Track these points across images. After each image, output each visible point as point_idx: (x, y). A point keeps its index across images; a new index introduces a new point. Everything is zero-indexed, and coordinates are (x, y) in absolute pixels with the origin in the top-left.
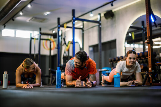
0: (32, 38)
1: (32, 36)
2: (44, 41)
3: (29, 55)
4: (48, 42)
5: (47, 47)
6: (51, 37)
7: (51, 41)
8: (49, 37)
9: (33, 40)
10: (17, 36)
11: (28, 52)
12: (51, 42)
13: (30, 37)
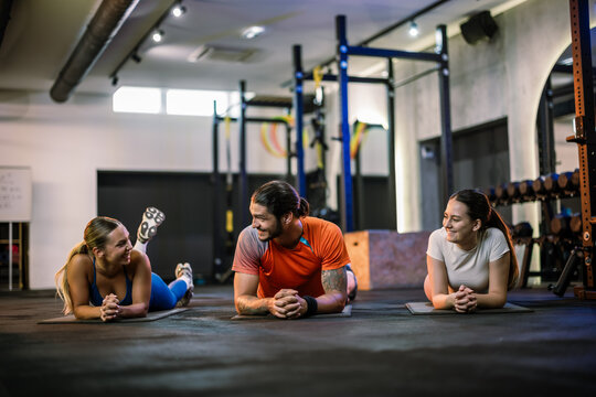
0: (218, 119)
1: (219, 113)
2: (265, 126)
3: (213, 179)
4: (281, 129)
5: (277, 146)
6: (289, 113)
7: (290, 124)
8: (282, 113)
9: (222, 126)
10: (171, 110)
11: (208, 167)
12: (289, 130)
13: (211, 114)
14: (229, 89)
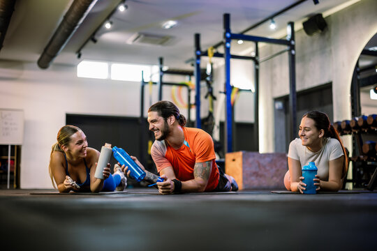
2: (174, 88)
5: (182, 101)
7: (191, 87)
9: (147, 87)
10: (114, 78)
11: (137, 114)
12: (189, 91)
14: (152, 64)
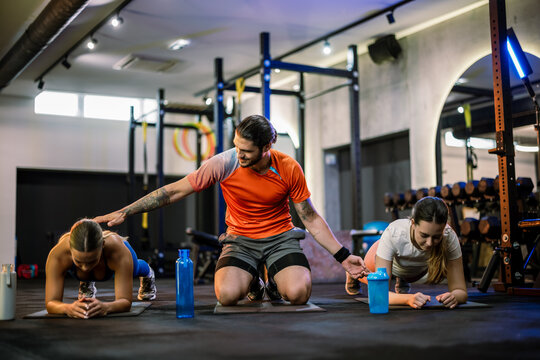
0: (135, 123)
1: (136, 118)
2: (177, 131)
3: (128, 180)
4: (192, 135)
5: (187, 150)
6: (200, 120)
7: (201, 131)
8: (194, 120)
9: (138, 130)
10: (87, 114)
11: (125, 169)
12: (199, 136)
13: (128, 119)
14: (143, 95)
